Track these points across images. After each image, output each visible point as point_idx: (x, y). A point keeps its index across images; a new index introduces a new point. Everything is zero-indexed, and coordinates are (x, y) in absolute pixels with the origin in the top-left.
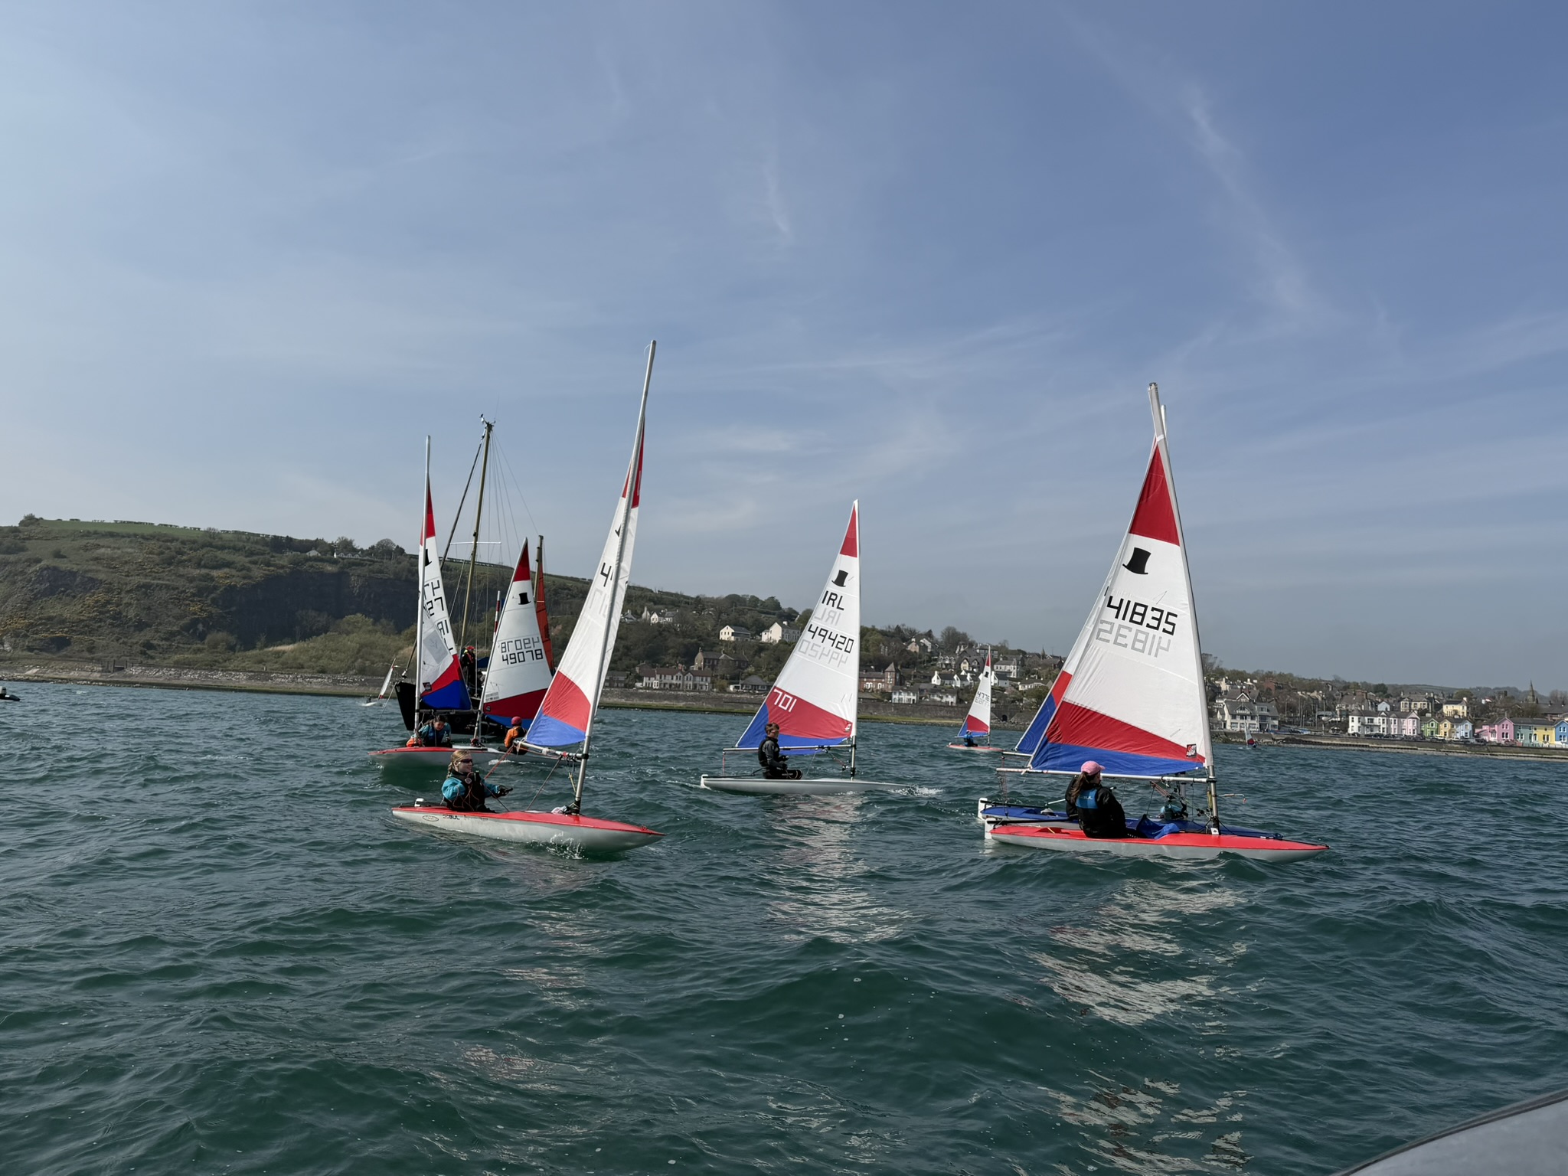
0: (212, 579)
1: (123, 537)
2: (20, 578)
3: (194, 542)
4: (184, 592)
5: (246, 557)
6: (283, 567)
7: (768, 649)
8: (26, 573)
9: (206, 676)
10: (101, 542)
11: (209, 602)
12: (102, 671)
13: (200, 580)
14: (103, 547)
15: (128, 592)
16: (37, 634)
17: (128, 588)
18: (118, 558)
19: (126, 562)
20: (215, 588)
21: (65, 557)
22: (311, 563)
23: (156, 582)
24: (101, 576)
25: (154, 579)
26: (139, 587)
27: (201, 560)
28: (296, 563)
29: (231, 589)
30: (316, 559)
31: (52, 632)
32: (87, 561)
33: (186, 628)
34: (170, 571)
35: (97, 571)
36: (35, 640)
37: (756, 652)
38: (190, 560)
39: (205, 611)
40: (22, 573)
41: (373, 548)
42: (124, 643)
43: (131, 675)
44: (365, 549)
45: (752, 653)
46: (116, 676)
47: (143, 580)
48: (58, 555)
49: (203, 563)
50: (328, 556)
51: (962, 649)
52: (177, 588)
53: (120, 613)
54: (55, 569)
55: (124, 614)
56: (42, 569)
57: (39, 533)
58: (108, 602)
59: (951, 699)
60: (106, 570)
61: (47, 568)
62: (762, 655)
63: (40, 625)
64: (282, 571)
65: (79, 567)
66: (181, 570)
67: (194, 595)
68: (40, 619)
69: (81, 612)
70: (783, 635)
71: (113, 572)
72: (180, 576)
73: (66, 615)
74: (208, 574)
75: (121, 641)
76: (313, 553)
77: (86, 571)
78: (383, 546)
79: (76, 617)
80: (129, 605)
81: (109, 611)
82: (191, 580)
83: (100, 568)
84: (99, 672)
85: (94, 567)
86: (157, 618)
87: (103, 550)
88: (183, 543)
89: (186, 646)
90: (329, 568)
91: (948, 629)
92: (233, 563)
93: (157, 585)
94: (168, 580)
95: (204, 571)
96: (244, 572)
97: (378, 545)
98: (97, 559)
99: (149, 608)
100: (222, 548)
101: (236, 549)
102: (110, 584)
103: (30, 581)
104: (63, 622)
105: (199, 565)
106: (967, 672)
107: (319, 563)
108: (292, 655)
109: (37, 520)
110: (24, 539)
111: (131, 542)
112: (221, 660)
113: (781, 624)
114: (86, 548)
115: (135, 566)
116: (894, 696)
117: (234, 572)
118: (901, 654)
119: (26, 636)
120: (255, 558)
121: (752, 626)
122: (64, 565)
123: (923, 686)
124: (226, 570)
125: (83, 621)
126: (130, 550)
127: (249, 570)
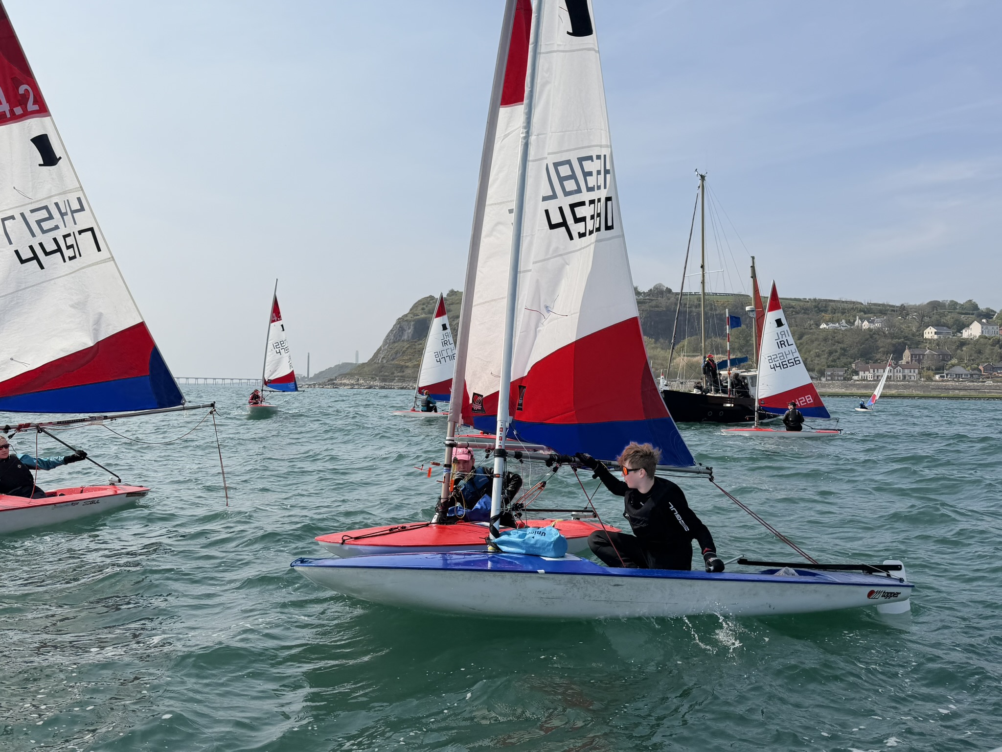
7: (968, 344)
37: (958, 346)
41: (651, 290)
44: (646, 291)
45: (954, 347)
57: (457, 300)
62: (964, 348)
70: (982, 332)
78: (657, 289)
97: (654, 288)
109: (456, 292)
113: (980, 322)
121: (953, 325)
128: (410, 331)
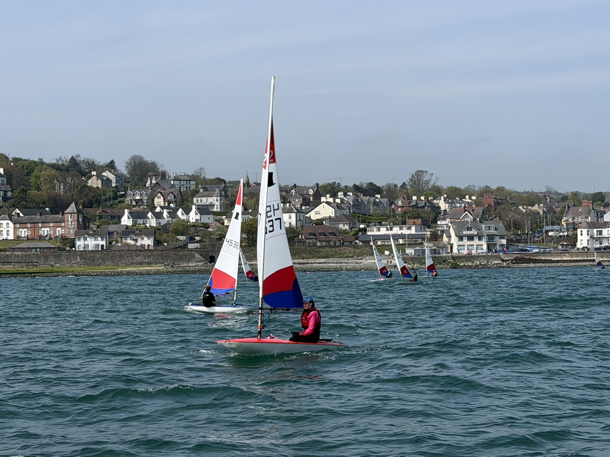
51: (154, 181)
59: (147, 242)
91: (134, 158)
106: (162, 208)
116: (78, 243)
118: (81, 191)
123: (112, 228)
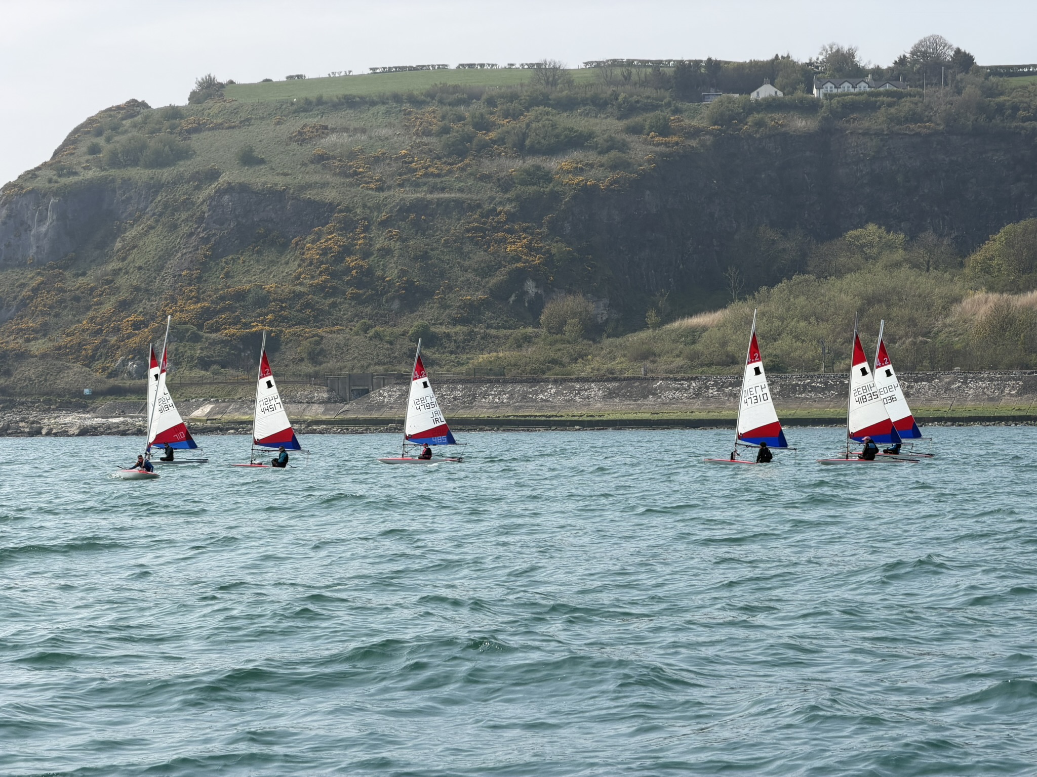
0: (547, 177)
1: (373, 103)
2: (184, 216)
3: (513, 97)
4: (493, 212)
5: (619, 119)
6: (696, 133)
8: (193, 204)
9: (524, 397)
10: (331, 121)
11: (545, 230)
12: (328, 401)
13: (524, 183)
14: (333, 130)
15: (384, 224)
16: (217, 330)
17: (383, 216)
18: (362, 151)
19: (377, 160)
20: (555, 196)
21: (262, 161)
22: (757, 116)
23: (436, 196)
24: (330, 195)
25: (433, 189)
26: (404, 210)
27: (525, 136)
28: (725, 119)
29: (587, 193)
30: (770, 105)
31: (246, 325)
32: (304, 164)
33: (499, 294)
34: (463, 169)
35: (324, 185)
36: (214, 343)
38: (501, 141)
39: (538, 251)
40: (187, 204)
41: (902, 61)
42: (378, 336)
43: (381, 406)
44: (884, 66)
46: (353, 410)
47: (410, 195)
48: (248, 159)
49: (527, 142)
50: (799, 94)
52: (479, 206)
53: (370, 272)
54: (243, 188)
55: (379, 273)
56: (220, 192)
57: (216, 116)
58: (347, 251)
60: (340, 180)
61: (229, 189)
63: (222, 311)
64: (694, 143)
65: (288, 180)
66: (488, 166)
67: (511, 217)
68: (222, 298)
69: (298, 278)
71: (351, 185)
72: (485, 178)
73: (270, 285)
74: (538, 168)
75: (371, 332)
76: (766, 91)
77: (303, 188)
78: (924, 54)
79: (287, 288)
80: (386, 252)
81: (349, 270)
82: (505, 185)
83: (328, 177)
84: (322, 402)
85: (316, 178)
86: (442, 274)
87: (333, 138)
88: (491, 102)
89: (503, 332)
90: (801, 124)
92: (591, 135)
93: (439, 203)
94: (461, 190)
95: (531, 162)
96: (613, 154)
97: (913, 53)
98: (321, 159)
99: (425, 256)
100: (569, 105)
101: (599, 104)
102: (348, 209)
103: (201, 219)
104: (262, 301)
105: (522, 149)
107: (776, 115)
108: (719, 335)
109: (221, 86)
110: (189, 132)
111: (388, 113)
112: (566, 360)
114: (301, 138)
115: (395, 166)
117: (592, 157)
119: (196, 338)
120: (637, 119)
122: (259, 178)
124: (577, 154)
125: (299, 295)
126: (384, 132)
127: (623, 147)
128: (43, 229)
